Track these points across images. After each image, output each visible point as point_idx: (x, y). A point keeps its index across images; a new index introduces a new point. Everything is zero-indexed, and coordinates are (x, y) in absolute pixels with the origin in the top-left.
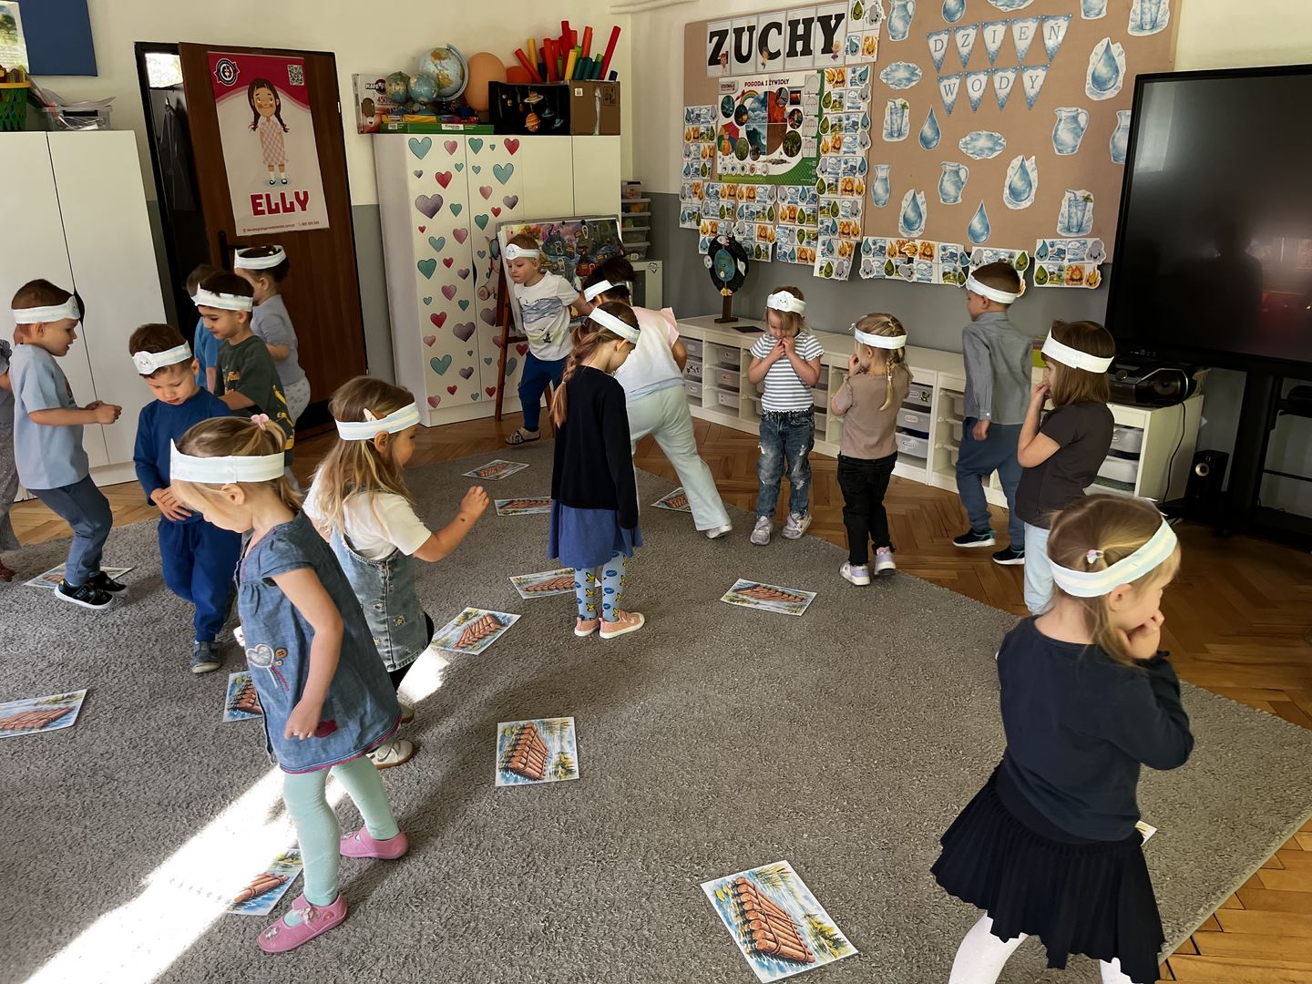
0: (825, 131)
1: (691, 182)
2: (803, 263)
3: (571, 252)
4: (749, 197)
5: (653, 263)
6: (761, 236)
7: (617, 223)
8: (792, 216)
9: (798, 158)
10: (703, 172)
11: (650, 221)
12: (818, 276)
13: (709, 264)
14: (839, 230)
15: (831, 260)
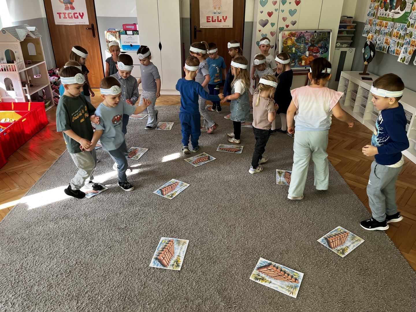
1: (369, 19)
2: (397, 55)
3: (307, 43)
4: (385, 26)
5: (351, 49)
6: (386, 42)
7: (331, 33)
8: (397, 36)
9: (404, 12)
10: (373, 15)
11: (354, 33)
12: (400, 61)
13: (363, 51)
14: (411, 44)
15: (405, 55)
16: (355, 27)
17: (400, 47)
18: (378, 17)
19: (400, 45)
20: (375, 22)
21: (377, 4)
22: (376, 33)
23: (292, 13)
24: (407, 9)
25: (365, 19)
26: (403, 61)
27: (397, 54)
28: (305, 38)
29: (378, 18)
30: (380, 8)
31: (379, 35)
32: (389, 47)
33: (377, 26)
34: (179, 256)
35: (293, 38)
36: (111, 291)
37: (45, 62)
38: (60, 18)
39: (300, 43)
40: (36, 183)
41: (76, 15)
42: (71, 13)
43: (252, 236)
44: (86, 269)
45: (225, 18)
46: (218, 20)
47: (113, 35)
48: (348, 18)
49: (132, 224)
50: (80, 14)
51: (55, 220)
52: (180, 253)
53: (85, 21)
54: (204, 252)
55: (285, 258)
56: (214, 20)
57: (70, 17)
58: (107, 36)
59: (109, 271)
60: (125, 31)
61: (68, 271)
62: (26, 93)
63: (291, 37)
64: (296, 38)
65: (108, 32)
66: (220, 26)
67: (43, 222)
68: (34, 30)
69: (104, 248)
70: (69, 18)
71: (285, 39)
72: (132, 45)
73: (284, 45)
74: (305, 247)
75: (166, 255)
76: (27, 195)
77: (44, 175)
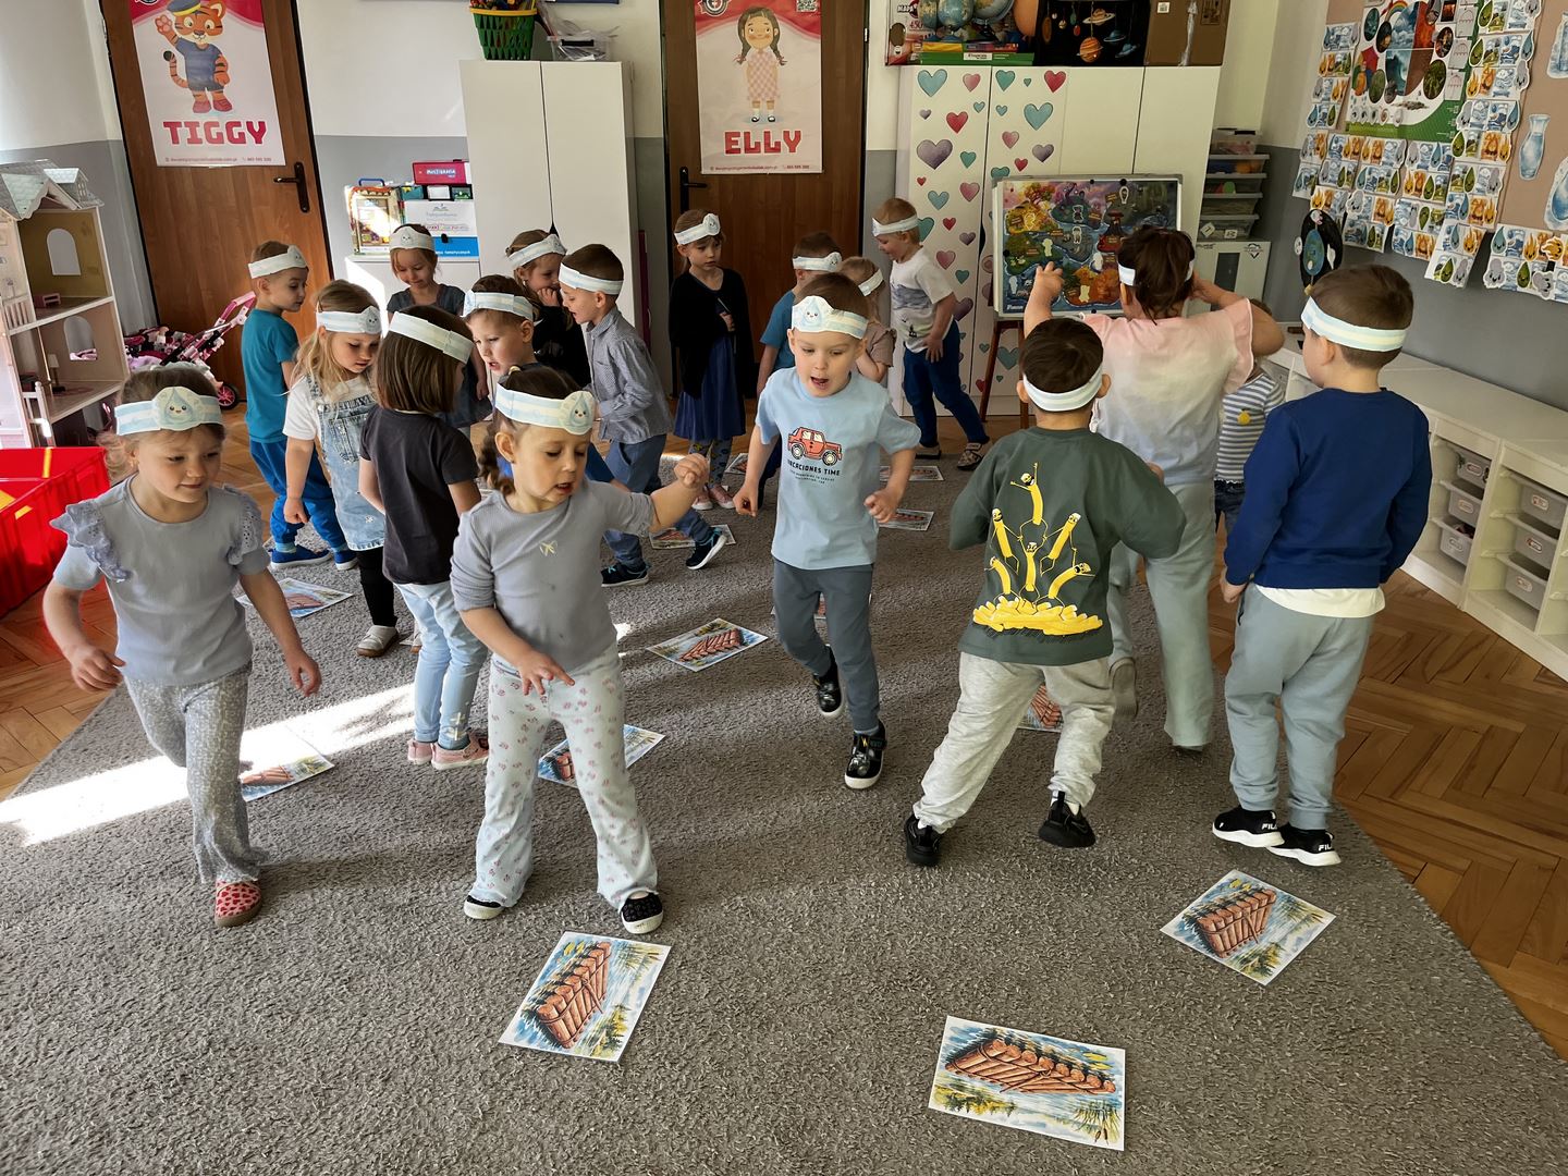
0: (1475, 60)
1: (1315, 133)
2: (1421, 257)
3: (1095, 220)
4: (1375, 157)
5: (1253, 244)
6: (1379, 214)
7: (1179, 186)
8: (1419, 187)
9: (1439, 100)
10: (1330, 118)
11: (1264, 186)
12: (1433, 278)
13: (1299, 249)
14: (1470, 212)
15: (1453, 255)
16: (1267, 167)
17: (1431, 227)
18: (1348, 124)
19: (1433, 220)
20: (1336, 142)
21: (1340, 79)
22: (1340, 183)
23: (1036, 116)
24: (1450, 91)
25: (1298, 134)
26: (1446, 277)
27: (1421, 251)
28: (1086, 205)
29: (1347, 130)
30: (1352, 92)
31: (1353, 188)
32: (1392, 229)
33: (1343, 158)
34: (621, 1007)
35: (1043, 204)
36: (346, 1147)
37: (112, 298)
38: (175, 139)
39: (1070, 222)
40: (58, 748)
41: (236, 131)
42: (216, 124)
43: (909, 920)
44: (249, 1067)
45: (792, 138)
46: (767, 144)
47: (377, 202)
48: (1237, 132)
49: (439, 888)
50: (250, 125)
51: (131, 884)
52: (627, 996)
53: (272, 152)
54: (724, 985)
55: (1039, 997)
56: (753, 146)
57: (215, 136)
58: (354, 204)
59: (340, 1073)
60: (420, 189)
61: (177, 1075)
62: (37, 414)
63: (1035, 202)
64: (1053, 206)
65: (355, 190)
66: (775, 168)
67: (83, 891)
68: (73, 181)
69: (323, 985)
70: (210, 140)
71: (1014, 207)
72: (449, 236)
73: (1012, 230)
74: (1116, 953)
75: (574, 1001)
76: (22, 790)
77: (92, 714)
